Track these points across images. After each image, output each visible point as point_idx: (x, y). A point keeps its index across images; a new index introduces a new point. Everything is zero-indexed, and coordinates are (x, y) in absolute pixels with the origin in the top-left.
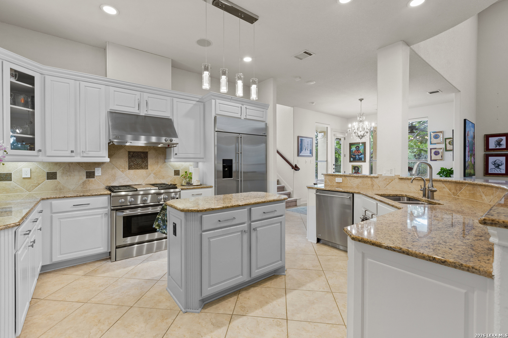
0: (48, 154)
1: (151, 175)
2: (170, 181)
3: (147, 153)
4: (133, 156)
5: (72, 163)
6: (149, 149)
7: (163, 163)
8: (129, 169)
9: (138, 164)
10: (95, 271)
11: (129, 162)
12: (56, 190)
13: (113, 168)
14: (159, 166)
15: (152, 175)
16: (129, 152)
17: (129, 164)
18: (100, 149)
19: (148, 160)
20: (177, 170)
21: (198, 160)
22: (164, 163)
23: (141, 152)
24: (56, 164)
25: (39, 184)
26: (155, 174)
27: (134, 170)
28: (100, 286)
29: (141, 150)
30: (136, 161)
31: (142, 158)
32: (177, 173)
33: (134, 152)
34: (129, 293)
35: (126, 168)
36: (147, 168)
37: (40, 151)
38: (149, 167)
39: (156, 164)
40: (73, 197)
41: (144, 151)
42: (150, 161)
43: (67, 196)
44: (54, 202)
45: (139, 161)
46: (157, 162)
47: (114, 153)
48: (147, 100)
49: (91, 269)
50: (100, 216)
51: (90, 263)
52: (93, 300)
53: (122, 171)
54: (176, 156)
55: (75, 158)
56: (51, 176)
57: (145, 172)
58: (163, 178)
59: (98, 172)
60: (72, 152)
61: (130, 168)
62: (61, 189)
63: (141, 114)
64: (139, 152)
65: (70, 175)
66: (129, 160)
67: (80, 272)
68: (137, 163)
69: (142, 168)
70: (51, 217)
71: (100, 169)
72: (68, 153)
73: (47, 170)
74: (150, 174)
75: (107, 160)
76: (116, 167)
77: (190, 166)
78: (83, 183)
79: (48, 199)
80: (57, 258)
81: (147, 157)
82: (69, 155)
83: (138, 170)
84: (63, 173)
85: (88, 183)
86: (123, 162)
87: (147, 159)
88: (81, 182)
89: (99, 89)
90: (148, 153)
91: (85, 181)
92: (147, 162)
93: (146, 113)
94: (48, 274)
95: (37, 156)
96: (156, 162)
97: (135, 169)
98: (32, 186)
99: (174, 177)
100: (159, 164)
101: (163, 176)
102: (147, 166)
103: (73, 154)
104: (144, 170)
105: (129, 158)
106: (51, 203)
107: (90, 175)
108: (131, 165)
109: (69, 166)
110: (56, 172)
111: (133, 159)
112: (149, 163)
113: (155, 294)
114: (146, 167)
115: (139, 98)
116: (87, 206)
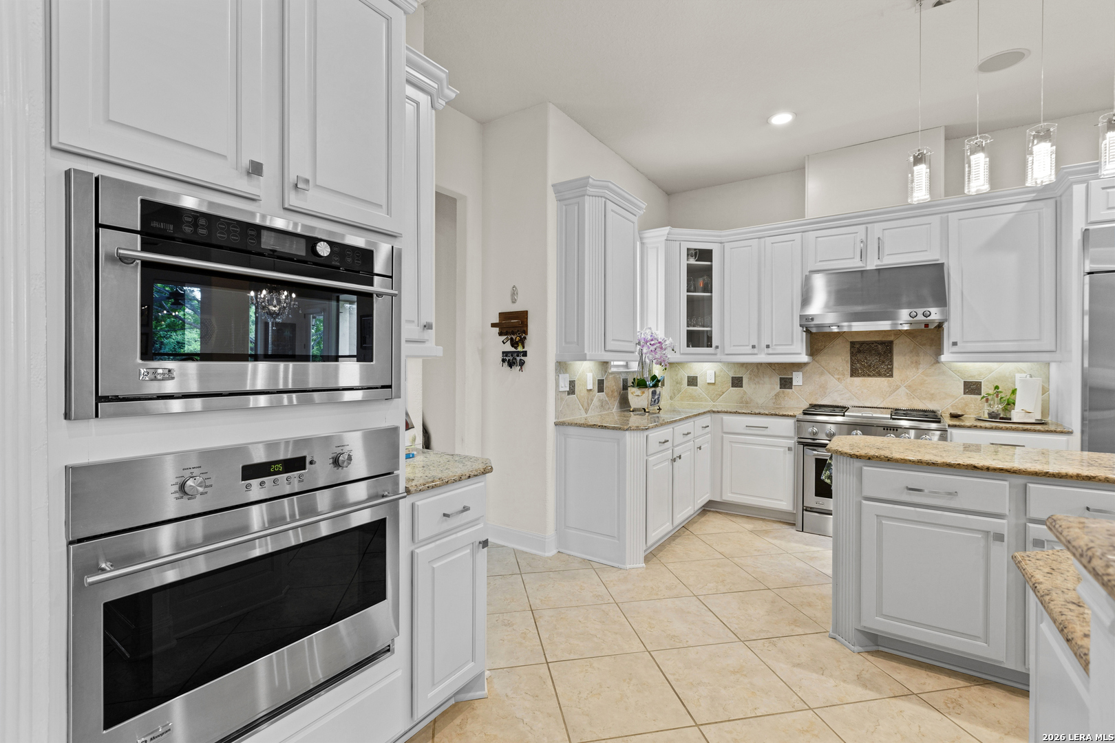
0: (726, 352)
1: (900, 390)
2: (952, 406)
3: (891, 342)
4: (859, 351)
5: (761, 364)
6: (895, 335)
7: (932, 365)
8: (852, 376)
9: (870, 366)
10: (766, 532)
11: (851, 361)
12: (742, 403)
13: (822, 374)
14: (921, 371)
15: (903, 390)
16: (853, 344)
17: (852, 365)
18: (792, 341)
19: (894, 358)
20: (971, 382)
21: (1046, 357)
22: (934, 363)
23: (876, 342)
24: (743, 365)
25: (723, 393)
26: (909, 387)
27: (861, 378)
28: (756, 550)
29: (877, 339)
30: (866, 359)
31: (879, 354)
32: (972, 388)
33: (862, 343)
34: (781, 574)
35: (846, 373)
36: (891, 376)
37: (717, 347)
38: (895, 372)
39: (913, 366)
40: (746, 414)
41: (883, 340)
42: (898, 361)
43: (740, 411)
44: (726, 418)
45: (874, 360)
46: (916, 362)
47: (825, 347)
48: (881, 236)
49: (764, 528)
50: (782, 450)
51: (769, 521)
52: (736, 559)
53: (839, 379)
54: (955, 349)
55: (759, 356)
56: (737, 382)
57: (886, 383)
58: (932, 397)
59: (798, 378)
60: (754, 347)
61: (854, 373)
62: (747, 403)
63: (868, 268)
64: (873, 343)
65: (759, 383)
66: (851, 358)
67: (748, 525)
68: (869, 364)
69: (879, 375)
70: (722, 437)
71: (800, 374)
72: (749, 349)
73: (732, 374)
74: (898, 388)
75: (804, 358)
76: (827, 371)
77: (1018, 372)
78: (776, 395)
79: (718, 412)
80: (729, 497)
81: (891, 351)
82: (750, 352)
83: (870, 379)
84: (750, 379)
85: (783, 396)
86: (840, 361)
87: (892, 356)
88: (773, 393)
89: (792, 242)
90: (894, 342)
91: (778, 393)
92: (892, 364)
93: (879, 263)
94: (718, 514)
95: (715, 354)
96: (912, 362)
97: (864, 376)
98: (717, 395)
99: (963, 399)
100: (921, 366)
101: (932, 394)
102: (891, 370)
103: (755, 351)
104: (883, 379)
105: (852, 354)
106: (722, 419)
107: (786, 383)
108: (857, 369)
109: (758, 369)
110: (742, 377)
111: (860, 356)
112: (895, 364)
113: (815, 594)
114: (889, 373)
115: (864, 238)
116: (764, 430)
